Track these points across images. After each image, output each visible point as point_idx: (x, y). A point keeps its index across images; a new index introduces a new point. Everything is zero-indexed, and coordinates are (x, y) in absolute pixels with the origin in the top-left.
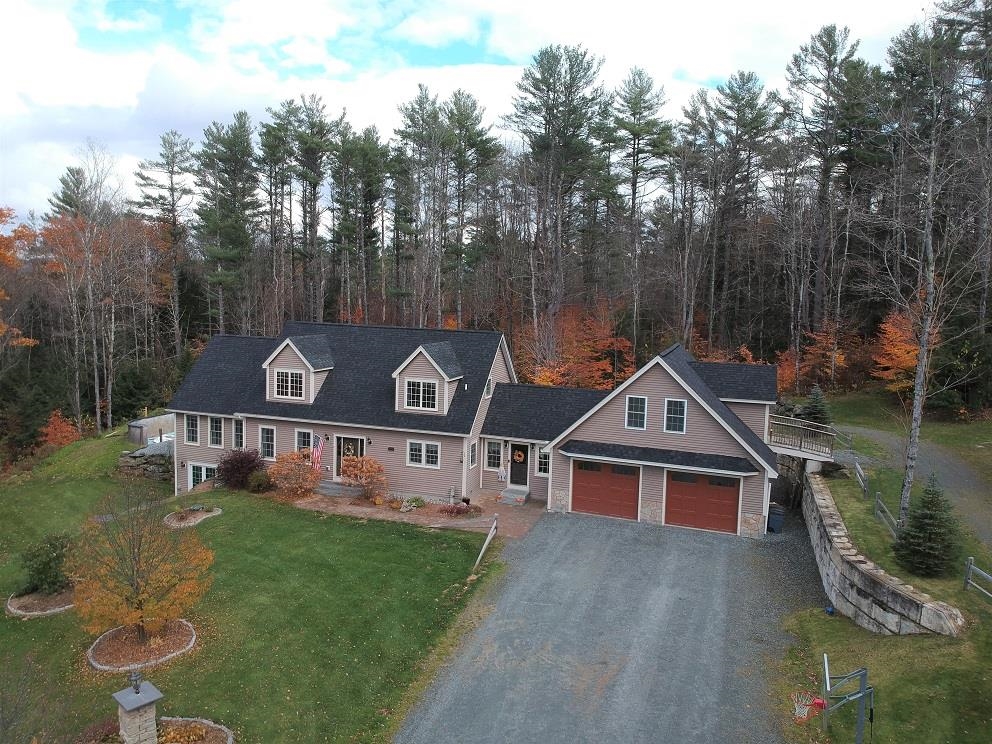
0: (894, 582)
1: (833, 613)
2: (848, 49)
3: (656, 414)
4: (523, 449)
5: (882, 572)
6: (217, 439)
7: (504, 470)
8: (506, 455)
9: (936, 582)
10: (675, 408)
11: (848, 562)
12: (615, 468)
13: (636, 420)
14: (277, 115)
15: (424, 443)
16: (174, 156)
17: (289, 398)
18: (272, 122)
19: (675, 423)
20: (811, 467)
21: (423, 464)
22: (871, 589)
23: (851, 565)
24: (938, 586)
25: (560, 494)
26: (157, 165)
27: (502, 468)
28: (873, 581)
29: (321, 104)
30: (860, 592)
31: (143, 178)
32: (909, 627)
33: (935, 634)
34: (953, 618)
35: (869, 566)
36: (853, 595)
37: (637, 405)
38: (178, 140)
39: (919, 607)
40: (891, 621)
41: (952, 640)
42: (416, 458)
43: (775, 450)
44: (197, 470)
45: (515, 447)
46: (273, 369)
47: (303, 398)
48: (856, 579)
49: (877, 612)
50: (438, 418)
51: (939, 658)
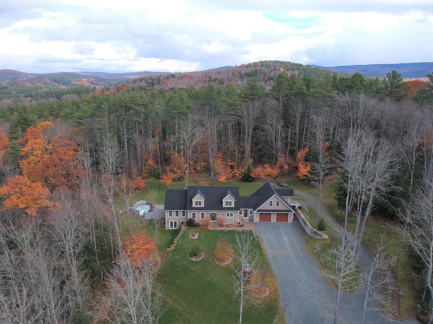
0: (318, 232)
1: (310, 236)
3: (274, 204)
4: (247, 210)
5: (316, 231)
6: (177, 215)
7: (243, 215)
8: (243, 212)
9: (324, 231)
10: (278, 202)
11: (311, 229)
12: (267, 214)
13: (271, 205)
15: (230, 213)
17: (198, 206)
19: (278, 205)
20: (297, 207)
21: (230, 217)
22: (315, 233)
23: (312, 230)
24: (324, 232)
25: (257, 219)
27: (242, 214)
28: (316, 232)
30: (314, 233)
32: (321, 238)
33: (325, 239)
34: (327, 237)
35: (314, 230)
36: (313, 234)
37: (271, 202)
39: (322, 236)
40: (319, 237)
41: (327, 240)
42: (228, 215)
43: (290, 204)
44: (172, 223)
45: (245, 210)
46: (194, 200)
47: (202, 206)
48: (313, 232)
49: (316, 236)
50: (232, 208)
51: (326, 242)
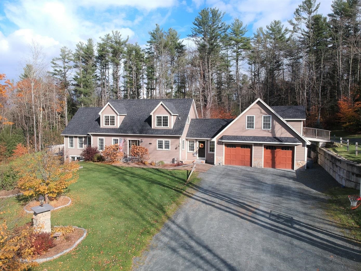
2: (316, 6)
3: (259, 122)
4: (203, 142)
6: (81, 145)
8: (196, 145)
10: (267, 119)
11: (350, 165)
12: (241, 146)
13: (250, 125)
14: (103, 40)
15: (164, 140)
16: (65, 56)
17: (109, 126)
18: (102, 42)
19: (267, 125)
21: (164, 149)
23: (352, 165)
25: (219, 158)
26: (59, 59)
27: (195, 151)
29: (119, 35)
30: (357, 175)
31: (54, 64)
37: (250, 119)
38: (67, 50)
42: (160, 145)
44: (73, 158)
45: (200, 142)
46: (103, 115)
47: (115, 126)
48: (355, 170)
